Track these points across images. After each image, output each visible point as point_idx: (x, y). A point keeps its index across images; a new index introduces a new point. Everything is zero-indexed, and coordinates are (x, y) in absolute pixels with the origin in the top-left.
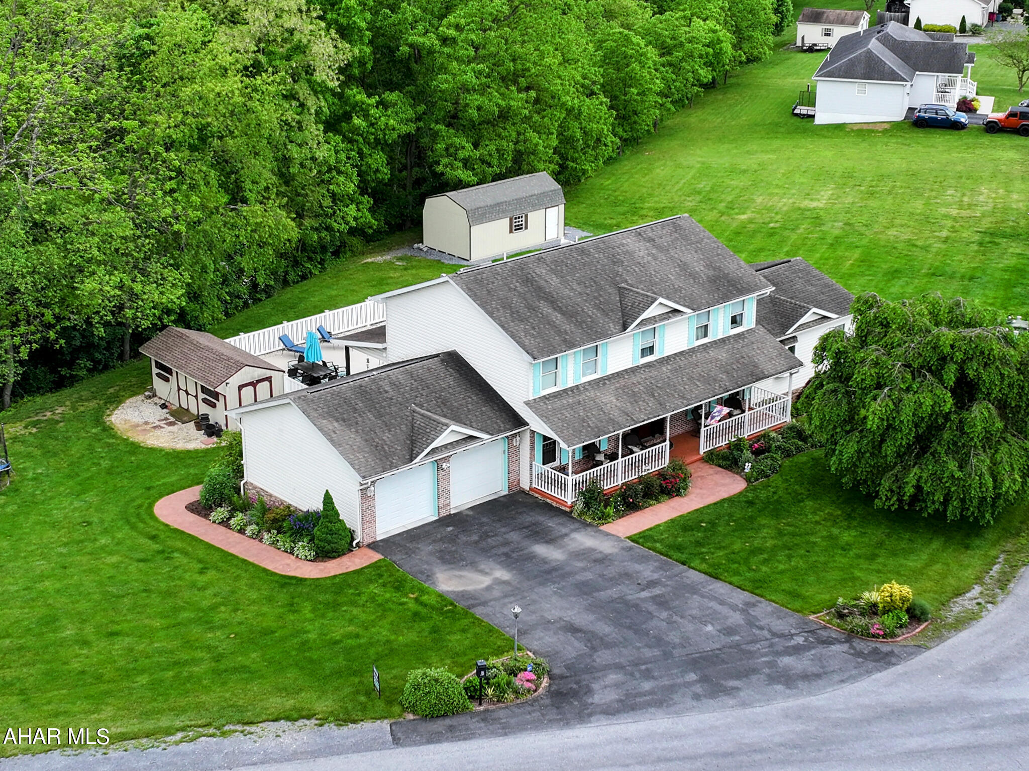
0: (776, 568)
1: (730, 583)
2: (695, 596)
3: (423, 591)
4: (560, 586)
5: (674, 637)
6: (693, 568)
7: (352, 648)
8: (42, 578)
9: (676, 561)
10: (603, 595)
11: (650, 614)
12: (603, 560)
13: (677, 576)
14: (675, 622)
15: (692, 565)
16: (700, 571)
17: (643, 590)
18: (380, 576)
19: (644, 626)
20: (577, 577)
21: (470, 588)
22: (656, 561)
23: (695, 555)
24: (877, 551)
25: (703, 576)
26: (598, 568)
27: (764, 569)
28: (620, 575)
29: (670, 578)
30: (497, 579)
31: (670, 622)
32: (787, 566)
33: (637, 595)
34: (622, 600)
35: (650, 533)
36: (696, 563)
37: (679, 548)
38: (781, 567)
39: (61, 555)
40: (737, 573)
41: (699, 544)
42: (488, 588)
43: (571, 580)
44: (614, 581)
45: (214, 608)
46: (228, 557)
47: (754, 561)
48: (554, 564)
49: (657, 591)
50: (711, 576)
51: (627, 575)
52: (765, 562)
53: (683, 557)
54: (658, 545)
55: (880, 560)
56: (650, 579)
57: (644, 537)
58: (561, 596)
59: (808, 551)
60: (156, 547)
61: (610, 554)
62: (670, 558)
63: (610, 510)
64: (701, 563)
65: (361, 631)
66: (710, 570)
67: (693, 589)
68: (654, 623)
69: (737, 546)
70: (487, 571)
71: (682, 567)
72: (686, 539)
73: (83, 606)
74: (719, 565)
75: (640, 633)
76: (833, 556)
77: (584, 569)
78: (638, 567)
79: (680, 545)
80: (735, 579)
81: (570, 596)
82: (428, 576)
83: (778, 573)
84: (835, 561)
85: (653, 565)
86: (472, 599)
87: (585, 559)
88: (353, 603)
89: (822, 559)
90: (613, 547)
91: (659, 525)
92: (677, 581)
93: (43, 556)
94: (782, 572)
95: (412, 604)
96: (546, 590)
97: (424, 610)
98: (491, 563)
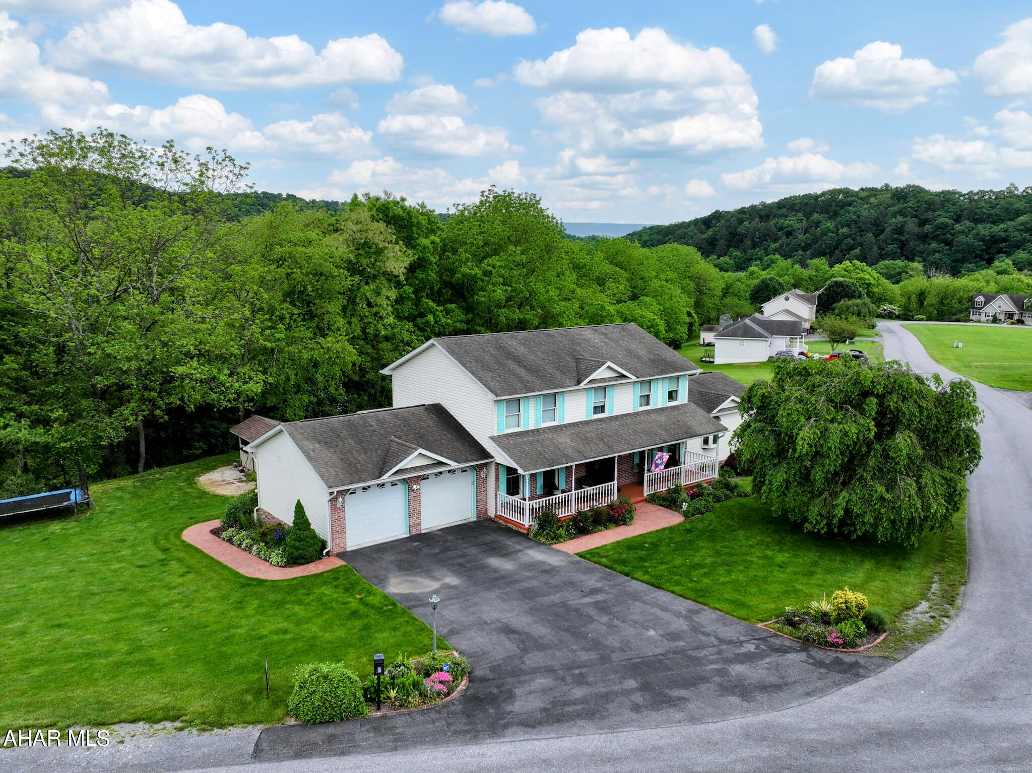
0: (718, 580)
1: (673, 592)
2: (637, 603)
3: (371, 593)
4: (505, 591)
5: (613, 641)
6: (636, 579)
9: (620, 572)
10: (545, 600)
11: (589, 617)
12: (550, 571)
13: (620, 585)
14: (615, 626)
15: (635, 576)
16: (642, 581)
17: (585, 596)
18: (336, 579)
19: (583, 629)
20: (523, 584)
21: (417, 591)
22: (602, 572)
23: (638, 568)
24: (813, 569)
25: (646, 585)
26: (545, 578)
27: (705, 581)
28: (564, 583)
29: (614, 586)
30: (446, 584)
31: (610, 626)
32: (728, 579)
33: (580, 601)
34: (564, 604)
35: (597, 550)
36: (639, 575)
37: (624, 562)
38: (722, 579)
40: (678, 583)
41: (641, 559)
42: (436, 592)
43: (517, 586)
44: (558, 588)
47: (695, 574)
48: (503, 573)
49: (599, 597)
50: (653, 585)
51: (572, 584)
52: (705, 575)
53: (627, 569)
54: (604, 560)
55: (818, 576)
56: (594, 587)
57: (591, 553)
58: (504, 600)
59: (746, 568)
61: (558, 567)
62: (615, 570)
63: (562, 532)
64: (644, 575)
66: (653, 581)
67: (635, 597)
68: (592, 627)
69: (678, 561)
70: (439, 577)
71: (625, 578)
72: (630, 556)
74: (661, 577)
76: (771, 572)
77: (530, 578)
78: (583, 577)
79: (624, 560)
80: (677, 589)
81: (512, 600)
82: (382, 580)
83: (720, 585)
84: (774, 576)
85: (597, 576)
87: (534, 570)
89: (761, 574)
90: (563, 561)
91: (606, 545)
92: (620, 589)
94: (723, 584)
95: (354, 604)
96: (492, 595)
97: (363, 609)
98: (445, 571)
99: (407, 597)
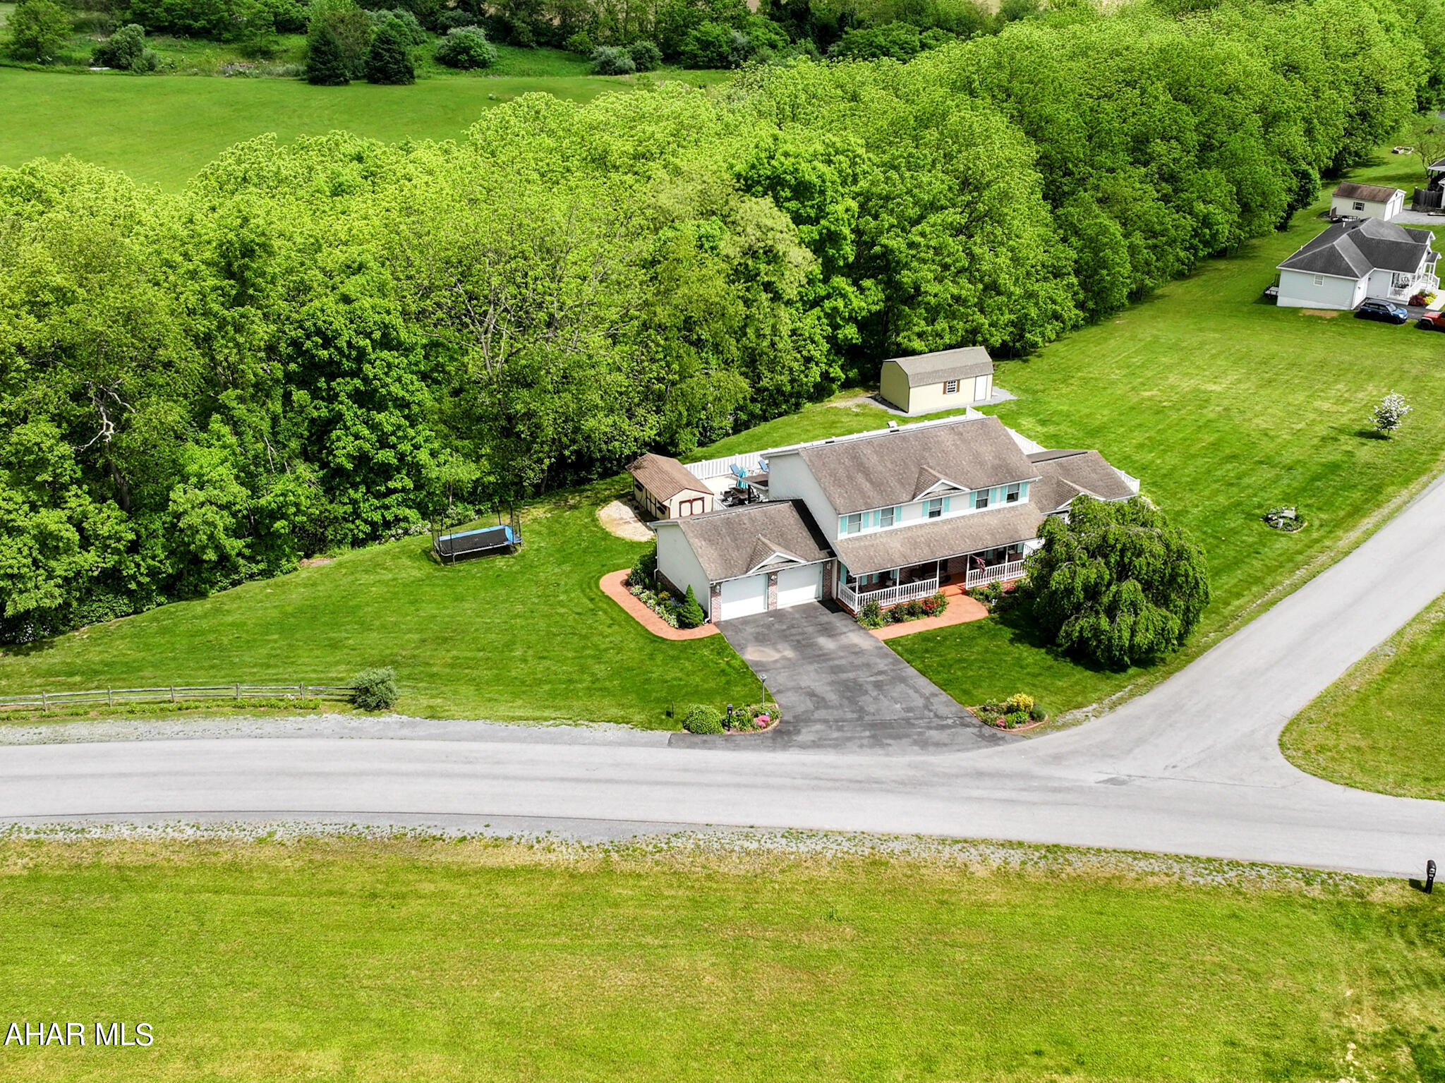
0: (967, 674)
1: (931, 680)
3: (734, 657)
4: (821, 666)
5: (872, 708)
6: (913, 667)
7: (673, 686)
8: (517, 616)
9: (906, 660)
10: (844, 676)
11: (866, 692)
12: (858, 652)
13: (900, 670)
15: (914, 664)
16: (916, 669)
17: (872, 676)
18: (713, 644)
20: (836, 662)
21: (764, 659)
22: (892, 658)
23: (920, 658)
25: (917, 672)
26: (852, 658)
27: (960, 673)
28: (863, 664)
29: (894, 670)
30: (784, 656)
32: (975, 674)
33: (867, 679)
34: (855, 681)
35: (900, 639)
36: (917, 663)
37: (912, 652)
38: (971, 674)
39: (533, 603)
41: (926, 651)
42: (776, 661)
43: (831, 663)
44: (857, 668)
45: (606, 650)
46: (629, 618)
47: (956, 667)
48: (826, 651)
49: (881, 678)
51: (868, 665)
52: (962, 669)
53: (911, 658)
54: (900, 648)
55: (1041, 678)
56: (881, 669)
57: (894, 641)
58: (818, 673)
60: (591, 606)
61: (865, 650)
62: (903, 657)
63: (880, 620)
64: (920, 664)
65: (684, 677)
66: (923, 669)
67: (903, 680)
70: (781, 649)
71: (907, 665)
72: (920, 646)
73: (534, 638)
74: (931, 667)
75: (852, 701)
77: (842, 657)
78: (878, 660)
79: (914, 649)
80: (935, 678)
81: (824, 673)
82: (743, 648)
83: (966, 677)
84: (1010, 675)
85: (889, 661)
86: (762, 666)
87: (847, 651)
88: (688, 659)
90: (871, 645)
91: (907, 634)
92: (899, 673)
93: (523, 603)
94: (969, 677)
95: (723, 665)
96: (811, 668)
97: (728, 670)
98: (786, 645)
99: (757, 663)
